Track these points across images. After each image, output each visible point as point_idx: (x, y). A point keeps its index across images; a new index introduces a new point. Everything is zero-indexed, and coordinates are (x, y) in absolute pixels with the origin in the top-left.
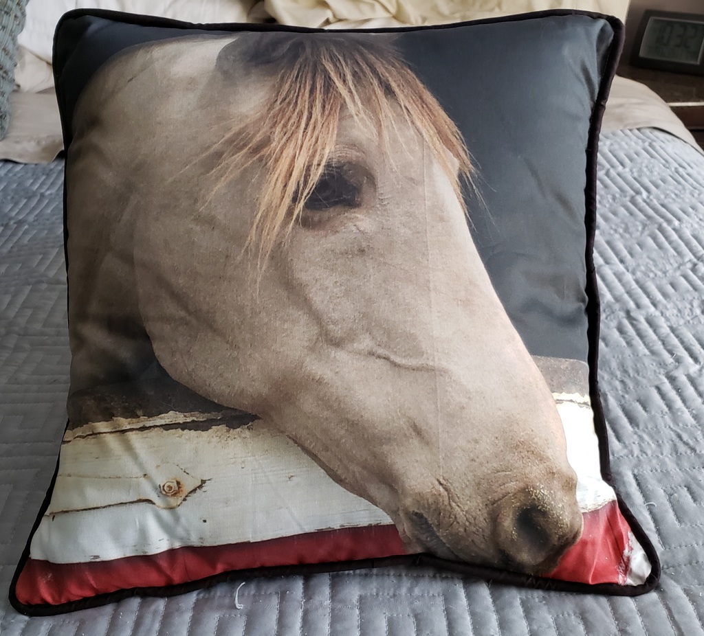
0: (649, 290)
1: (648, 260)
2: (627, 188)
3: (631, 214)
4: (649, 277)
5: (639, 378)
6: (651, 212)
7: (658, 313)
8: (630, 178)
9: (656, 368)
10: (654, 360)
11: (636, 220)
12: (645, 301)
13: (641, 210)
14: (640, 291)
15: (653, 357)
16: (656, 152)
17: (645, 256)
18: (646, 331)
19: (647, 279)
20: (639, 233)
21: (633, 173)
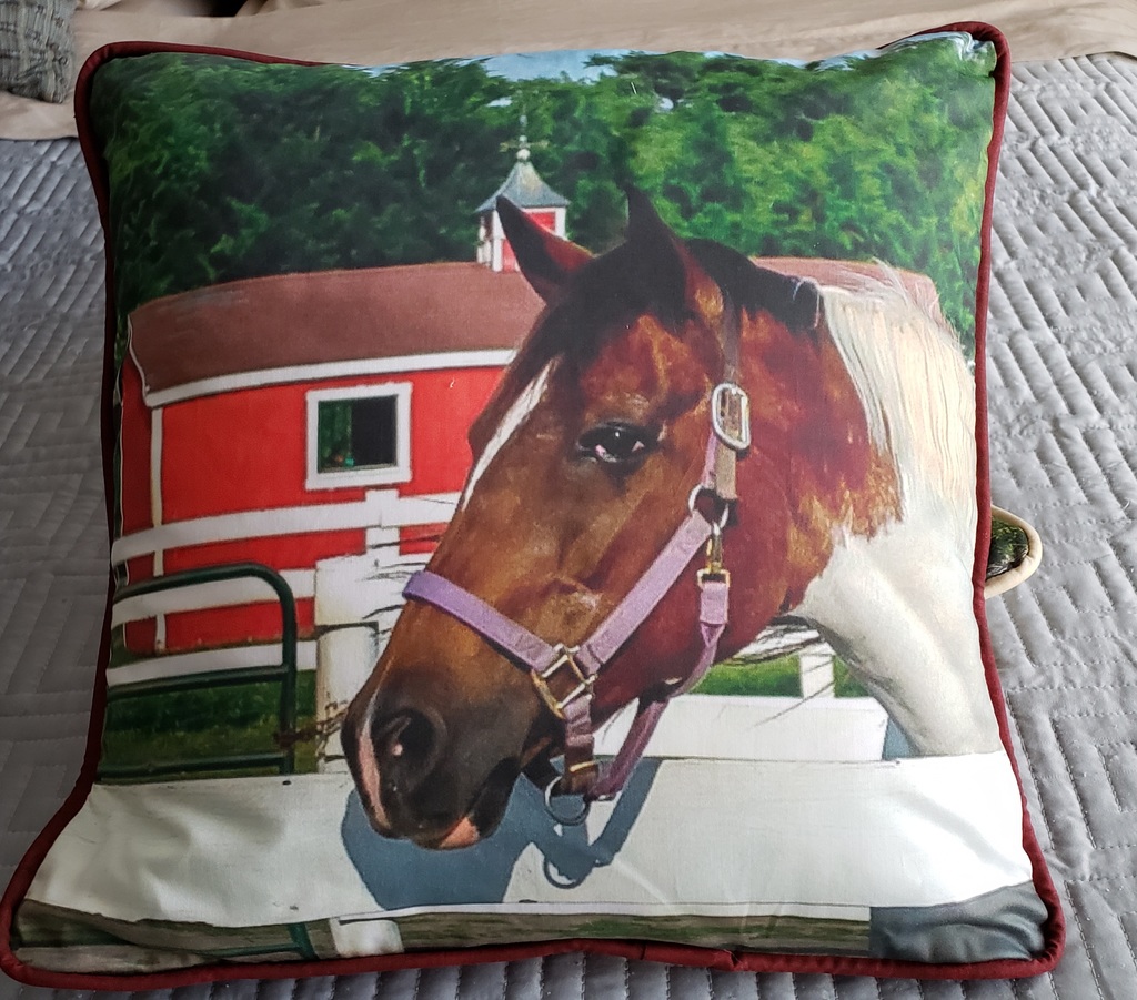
0: (1092, 378)
1: (1093, 319)
2: (1065, 175)
3: (1070, 228)
4: (1093, 352)
5: (1069, 546)
6: (1102, 224)
7: (1104, 424)
8: (1071, 156)
9: (1096, 529)
10: (1093, 514)
11: (1077, 241)
12: (1085, 401)
13: (1084, 220)
14: (1076, 380)
15: (1093, 508)
16: (1117, 102)
17: (1089, 311)
18: (1083, 458)
19: (1091, 357)
20: (1081, 265)
21: (1076, 145)
